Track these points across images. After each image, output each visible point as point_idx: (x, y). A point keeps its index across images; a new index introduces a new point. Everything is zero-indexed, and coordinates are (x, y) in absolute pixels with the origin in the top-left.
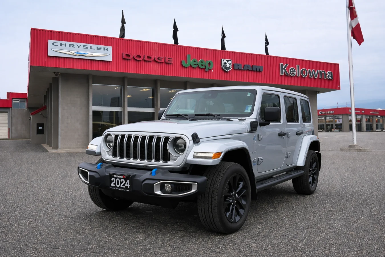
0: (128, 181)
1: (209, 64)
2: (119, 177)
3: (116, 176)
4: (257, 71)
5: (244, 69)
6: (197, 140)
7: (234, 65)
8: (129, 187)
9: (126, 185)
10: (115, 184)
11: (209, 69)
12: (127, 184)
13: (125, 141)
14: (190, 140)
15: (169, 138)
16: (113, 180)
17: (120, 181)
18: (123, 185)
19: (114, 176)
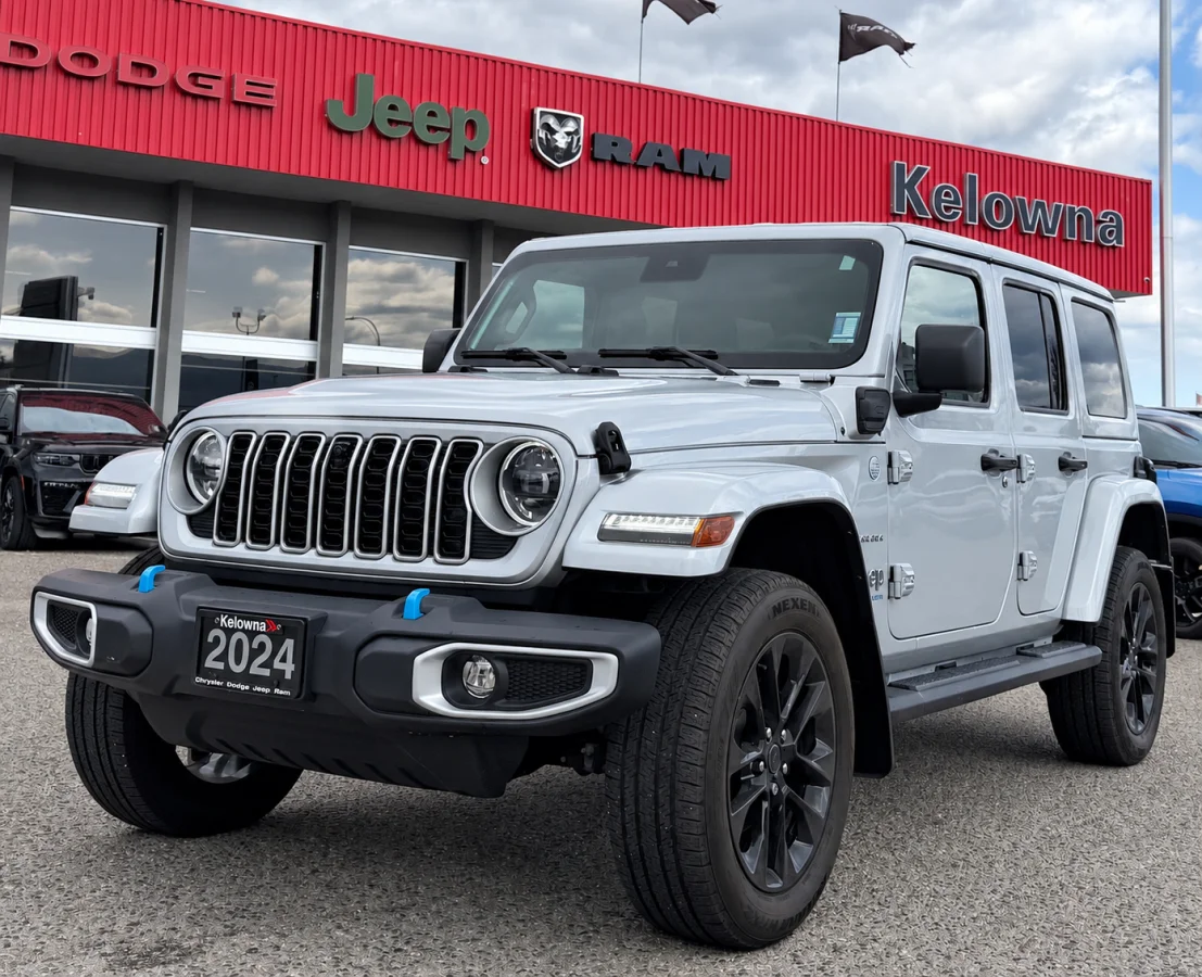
0: (289, 644)
1: (471, 124)
2: (248, 625)
3: (231, 623)
4: (701, 175)
5: (639, 163)
6: (616, 459)
7: (591, 140)
8: (288, 676)
9: (277, 665)
10: (223, 657)
11: (467, 150)
12: (283, 660)
13: (283, 459)
14: (578, 456)
15: (477, 446)
16: (217, 641)
17: (251, 644)
18: (261, 666)
19: (223, 621)
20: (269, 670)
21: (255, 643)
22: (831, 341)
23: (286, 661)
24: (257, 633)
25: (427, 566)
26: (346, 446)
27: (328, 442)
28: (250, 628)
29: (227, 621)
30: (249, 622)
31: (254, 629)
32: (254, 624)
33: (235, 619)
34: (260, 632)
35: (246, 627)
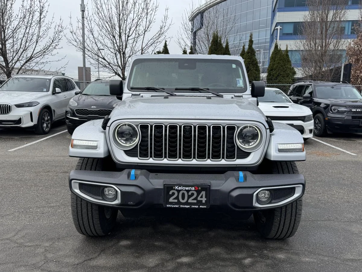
0: (203, 193)
3: (180, 188)
9: (199, 199)
10: (177, 198)
13: (165, 133)
14: (266, 129)
15: (235, 127)
16: (173, 194)
17: (188, 194)
18: (193, 200)
19: (176, 188)
20: (196, 201)
21: (190, 194)
22: (238, 86)
23: (202, 198)
24: (191, 190)
25: (223, 162)
26: (189, 128)
27: (180, 127)
28: (188, 189)
29: (178, 188)
30: (187, 188)
31: (190, 189)
32: (190, 188)
33: (182, 187)
34: (192, 190)
35: (186, 189)
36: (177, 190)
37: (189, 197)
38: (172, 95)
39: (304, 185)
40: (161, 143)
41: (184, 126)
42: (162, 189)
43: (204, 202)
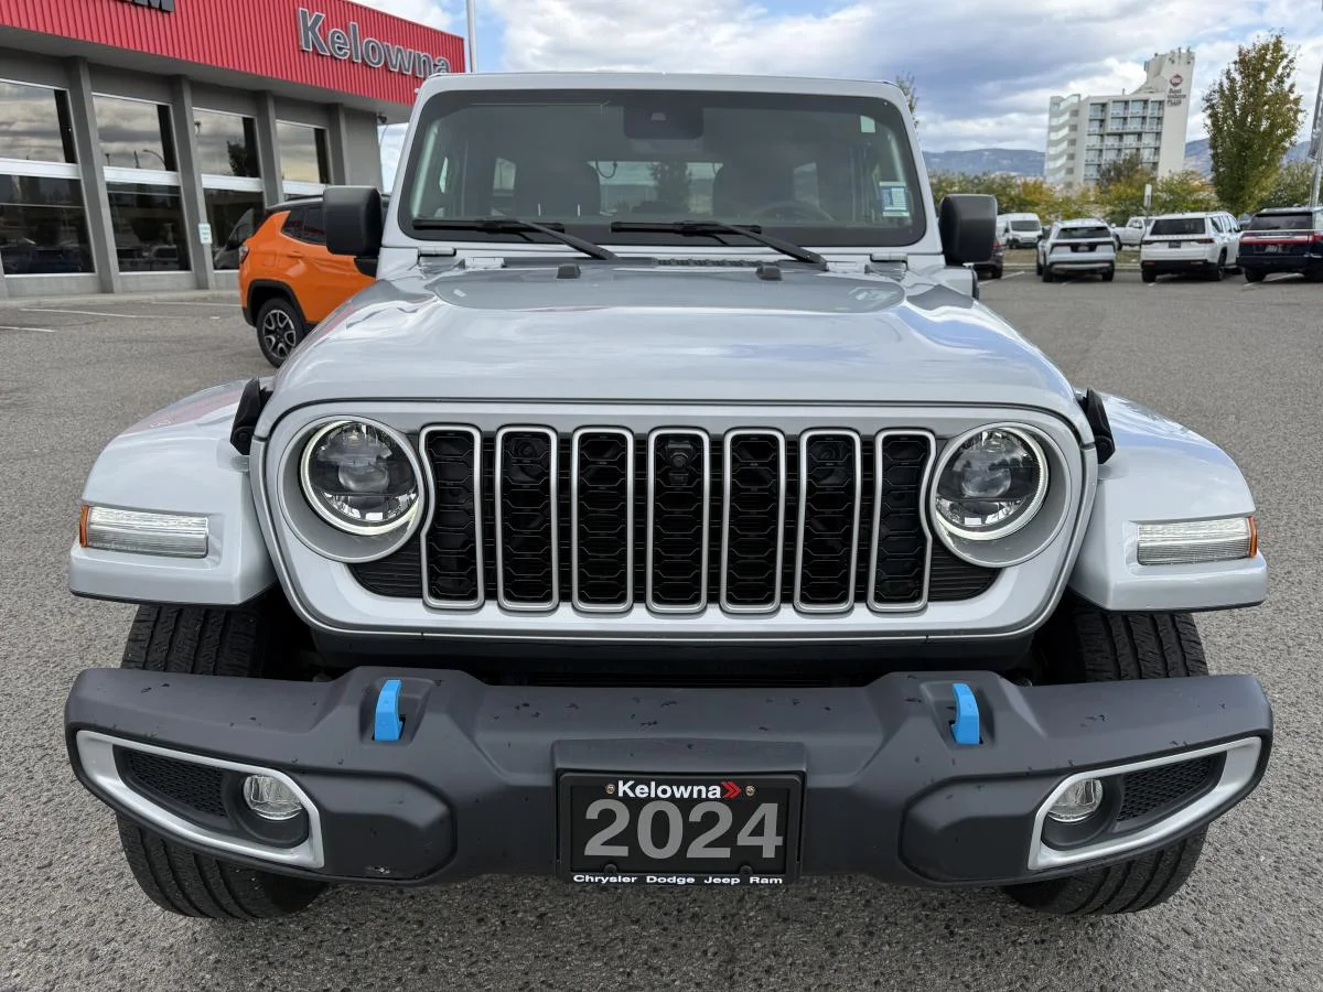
0: (768, 810)
3: (643, 790)
9: (746, 840)
10: (629, 837)
12: (759, 831)
13: (560, 474)
14: (1083, 446)
15: (925, 440)
16: (608, 817)
17: (685, 816)
18: (710, 845)
19: (623, 788)
20: (729, 849)
21: (696, 815)
22: (885, 214)
23: (762, 834)
24: (700, 800)
25: (861, 619)
26: (686, 450)
27: (641, 443)
28: (686, 796)
29: (632, 788)
30: (682, 788)
31: (695, 796)
32: (696, 789)
33: (653, 784)
34: (707, 799)
35: (678, 795)
36: (625, 799)
37: (691, 832)
38: (597, 257)
39: (1266, 738)
40: (541, 525)
41: (659, 438)
42: (545, 789)
43: (769, 853)
